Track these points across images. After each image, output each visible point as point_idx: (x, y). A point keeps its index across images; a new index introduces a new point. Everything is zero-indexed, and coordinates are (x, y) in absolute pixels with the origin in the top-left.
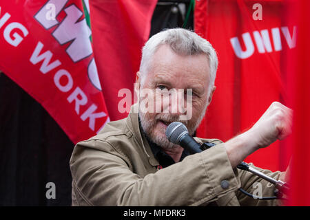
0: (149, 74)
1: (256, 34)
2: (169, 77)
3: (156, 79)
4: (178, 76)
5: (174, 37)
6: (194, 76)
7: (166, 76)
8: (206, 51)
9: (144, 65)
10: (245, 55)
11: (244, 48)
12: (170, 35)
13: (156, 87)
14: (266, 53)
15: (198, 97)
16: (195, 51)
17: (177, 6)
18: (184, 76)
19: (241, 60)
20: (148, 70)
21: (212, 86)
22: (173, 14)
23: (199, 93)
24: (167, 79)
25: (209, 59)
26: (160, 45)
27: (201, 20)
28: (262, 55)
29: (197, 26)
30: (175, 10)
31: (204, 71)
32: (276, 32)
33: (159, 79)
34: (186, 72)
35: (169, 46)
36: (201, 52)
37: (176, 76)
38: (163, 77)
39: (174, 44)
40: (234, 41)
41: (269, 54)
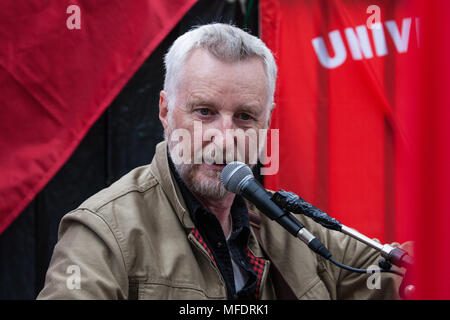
0: (180, 93)
1: (349, 32)
2: (212, 95)
3: (192, 100)
4: (223, 91)
5: (212, 36)
6: (247, 90)
7: (207, 94)
8: (259, 53)
9: (172, 80)
10: (333, 63)
11: (331, 53)
12: (206, 34)
13: (193, 111)
14: (364, 59)
15: (255, 120)
16: (245, 54)
18: (233, 91)
19: (328, 71)
20: (179, 87)
21: (271, 104)
23: (256, 114)
24: (208, 98)
25: (264, 65)
26: (193, 50)
27: (270, 12)
28: (359, 63)
29: (264, 22)
31: (259, 82)
33: (196, 99)
34: (235, 86)
35: (207, 51)
36: (254, 55)
37: (221, 92)
38: (203, 96)
39: (214, 47)
40: (317, 43)
41: (368, 61)
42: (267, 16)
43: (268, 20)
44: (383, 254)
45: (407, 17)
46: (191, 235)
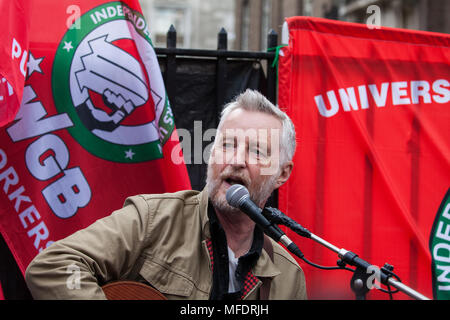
1: (342, 91)
10: (330, 114)
11: (328, 107)
14: (352, 110)
17: (259, 63)
19: (326, 118)
22: (255, 70)
27: (285, 76)
28: (348, 113)
29: (281, 83)
30: (257, 66)
32: (362, 89)
40: (318, 99)
41: (355, 111)
42: (284, 79)
43: (284, 82)
44: (340, 255)
45: (385, 81)
46: (204, 242)
